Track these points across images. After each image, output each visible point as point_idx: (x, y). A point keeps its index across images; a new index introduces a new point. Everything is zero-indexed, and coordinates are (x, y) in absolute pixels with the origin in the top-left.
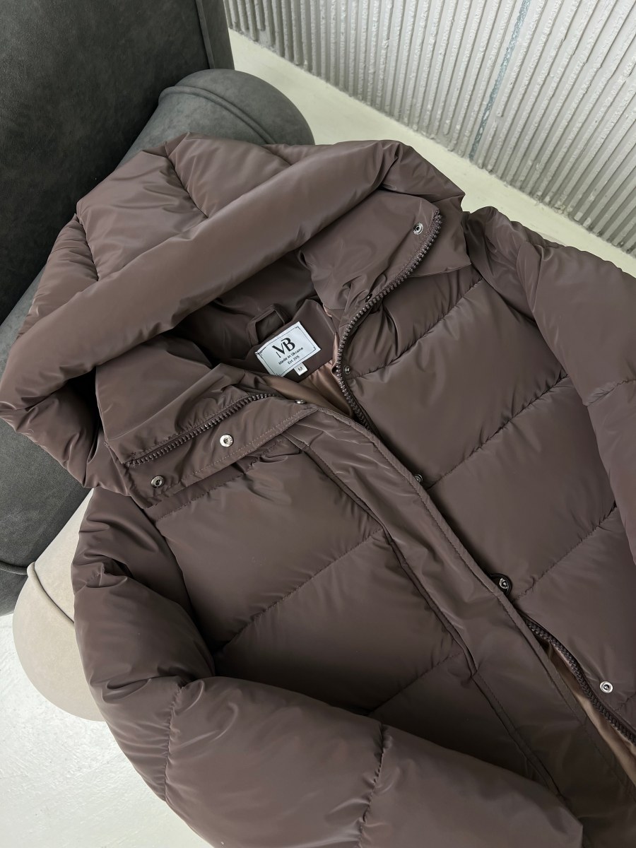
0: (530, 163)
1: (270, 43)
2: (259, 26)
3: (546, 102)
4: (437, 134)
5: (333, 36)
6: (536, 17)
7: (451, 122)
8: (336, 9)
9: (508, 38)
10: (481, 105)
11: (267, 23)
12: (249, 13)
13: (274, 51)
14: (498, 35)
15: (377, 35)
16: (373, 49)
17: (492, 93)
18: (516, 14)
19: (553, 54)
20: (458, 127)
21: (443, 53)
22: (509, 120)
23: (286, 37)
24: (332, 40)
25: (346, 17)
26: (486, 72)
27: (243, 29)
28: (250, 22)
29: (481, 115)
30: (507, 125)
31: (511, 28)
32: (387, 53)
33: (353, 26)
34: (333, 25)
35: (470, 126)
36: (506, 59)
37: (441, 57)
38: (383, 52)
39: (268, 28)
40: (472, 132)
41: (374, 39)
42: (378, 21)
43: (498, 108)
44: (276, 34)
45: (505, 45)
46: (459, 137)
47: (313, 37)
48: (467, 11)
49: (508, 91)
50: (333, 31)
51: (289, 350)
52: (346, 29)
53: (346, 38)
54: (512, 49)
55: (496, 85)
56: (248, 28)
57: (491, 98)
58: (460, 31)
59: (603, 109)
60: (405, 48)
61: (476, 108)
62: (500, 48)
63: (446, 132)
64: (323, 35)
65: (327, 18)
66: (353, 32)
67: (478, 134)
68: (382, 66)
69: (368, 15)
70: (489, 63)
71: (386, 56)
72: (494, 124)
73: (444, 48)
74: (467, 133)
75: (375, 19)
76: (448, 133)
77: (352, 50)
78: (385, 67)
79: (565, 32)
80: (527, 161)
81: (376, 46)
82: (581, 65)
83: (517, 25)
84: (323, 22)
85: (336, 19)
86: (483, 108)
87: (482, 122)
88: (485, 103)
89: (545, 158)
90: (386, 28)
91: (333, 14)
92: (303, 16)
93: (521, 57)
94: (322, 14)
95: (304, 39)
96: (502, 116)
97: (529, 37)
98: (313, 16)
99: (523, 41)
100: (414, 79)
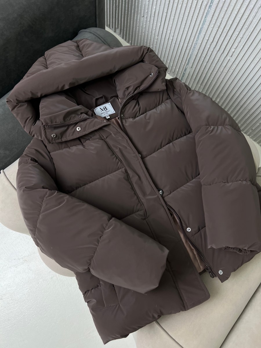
0: (199, 85)
1: (119, 33)
2: (116, 27)
3: (205, 64)
4: (170, 72)
5: (140, 33)
6: (204, 33)
7: (175, 68)
8: (142, 24)
9: (195, 40)
10: (185, 63)
11: (119, 26)
12: (114, 22)
13: (120, 36)
14: (192, 39)
15: (155, 34)
16: (153, 39)
17: (189, 59)
18: (198, 32)
19: (209, 47)
20: (177, 70)
21: (175, 43)
22: (194, 69)
23: (125, 32)
24: (140, 34)
25: (145, 27)
26: (188, 51)
27: (111, 27)
28: (114, 25)
29: (185, 66)
30: (193, 70)
31: (197, 37)
32: (157, 41)
33: (147, 30)
34: (141, 29)
35: (181, 70)
36: (194, 47)
37: (174, 44)
38: (156, 40)
39: (119, 28)
40: (182, 72)
41: (153, 35)
42: (155, 29)
43: (190, 65)
44: (122, 30)
45: (194, 42)
46: (177, 74)
47: (134, 32)
48: (183, 29)
49: (194, 58)
50: (140, 31)
51: (105, 110)
52: (145, 31)
53: (144, 34)
54: (196, 44)
55: (190, 56)
56: (113, 27)
57: (189, 61)
58: (181, 36)
59: (223, 68)
60: (163, 40)
61: (184, 64)
62: (192, 43)
63: (173, 72)
64: (137, 32)
65: (139, 26)
66: (147, 32)
67: (184, 73)
68: (155, 46)
69: (152, 27)
70: (189, 48)
71: (157, 42)
72: (189, 70)
73: (175, 41)
74: (180, 73)
75: (154, 29)
76: (174, 72)
77: (146, 39)
78: (156, 46)
79: (213, 39)
80: (198, 85)
81: (154, 38)
82: (217, 51)
83: (198, 36)
84: (138, 28)
85: (142, 27)
86: (186, 64)
87: (185, 69)
88: (187, 62)
89: (204, 84)
90: (157, 32)
91: (141, 25)
92: (131, 25)
93: (199, 47)
94: (138, 25)
95: (131, 33)
96: (192, 67)
97: (202, 40)
98: (135, 25)
99: (200, 42)
100: (165, 51)
